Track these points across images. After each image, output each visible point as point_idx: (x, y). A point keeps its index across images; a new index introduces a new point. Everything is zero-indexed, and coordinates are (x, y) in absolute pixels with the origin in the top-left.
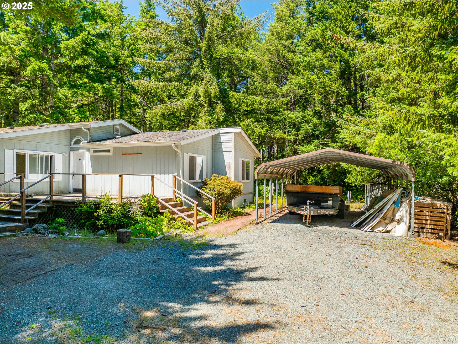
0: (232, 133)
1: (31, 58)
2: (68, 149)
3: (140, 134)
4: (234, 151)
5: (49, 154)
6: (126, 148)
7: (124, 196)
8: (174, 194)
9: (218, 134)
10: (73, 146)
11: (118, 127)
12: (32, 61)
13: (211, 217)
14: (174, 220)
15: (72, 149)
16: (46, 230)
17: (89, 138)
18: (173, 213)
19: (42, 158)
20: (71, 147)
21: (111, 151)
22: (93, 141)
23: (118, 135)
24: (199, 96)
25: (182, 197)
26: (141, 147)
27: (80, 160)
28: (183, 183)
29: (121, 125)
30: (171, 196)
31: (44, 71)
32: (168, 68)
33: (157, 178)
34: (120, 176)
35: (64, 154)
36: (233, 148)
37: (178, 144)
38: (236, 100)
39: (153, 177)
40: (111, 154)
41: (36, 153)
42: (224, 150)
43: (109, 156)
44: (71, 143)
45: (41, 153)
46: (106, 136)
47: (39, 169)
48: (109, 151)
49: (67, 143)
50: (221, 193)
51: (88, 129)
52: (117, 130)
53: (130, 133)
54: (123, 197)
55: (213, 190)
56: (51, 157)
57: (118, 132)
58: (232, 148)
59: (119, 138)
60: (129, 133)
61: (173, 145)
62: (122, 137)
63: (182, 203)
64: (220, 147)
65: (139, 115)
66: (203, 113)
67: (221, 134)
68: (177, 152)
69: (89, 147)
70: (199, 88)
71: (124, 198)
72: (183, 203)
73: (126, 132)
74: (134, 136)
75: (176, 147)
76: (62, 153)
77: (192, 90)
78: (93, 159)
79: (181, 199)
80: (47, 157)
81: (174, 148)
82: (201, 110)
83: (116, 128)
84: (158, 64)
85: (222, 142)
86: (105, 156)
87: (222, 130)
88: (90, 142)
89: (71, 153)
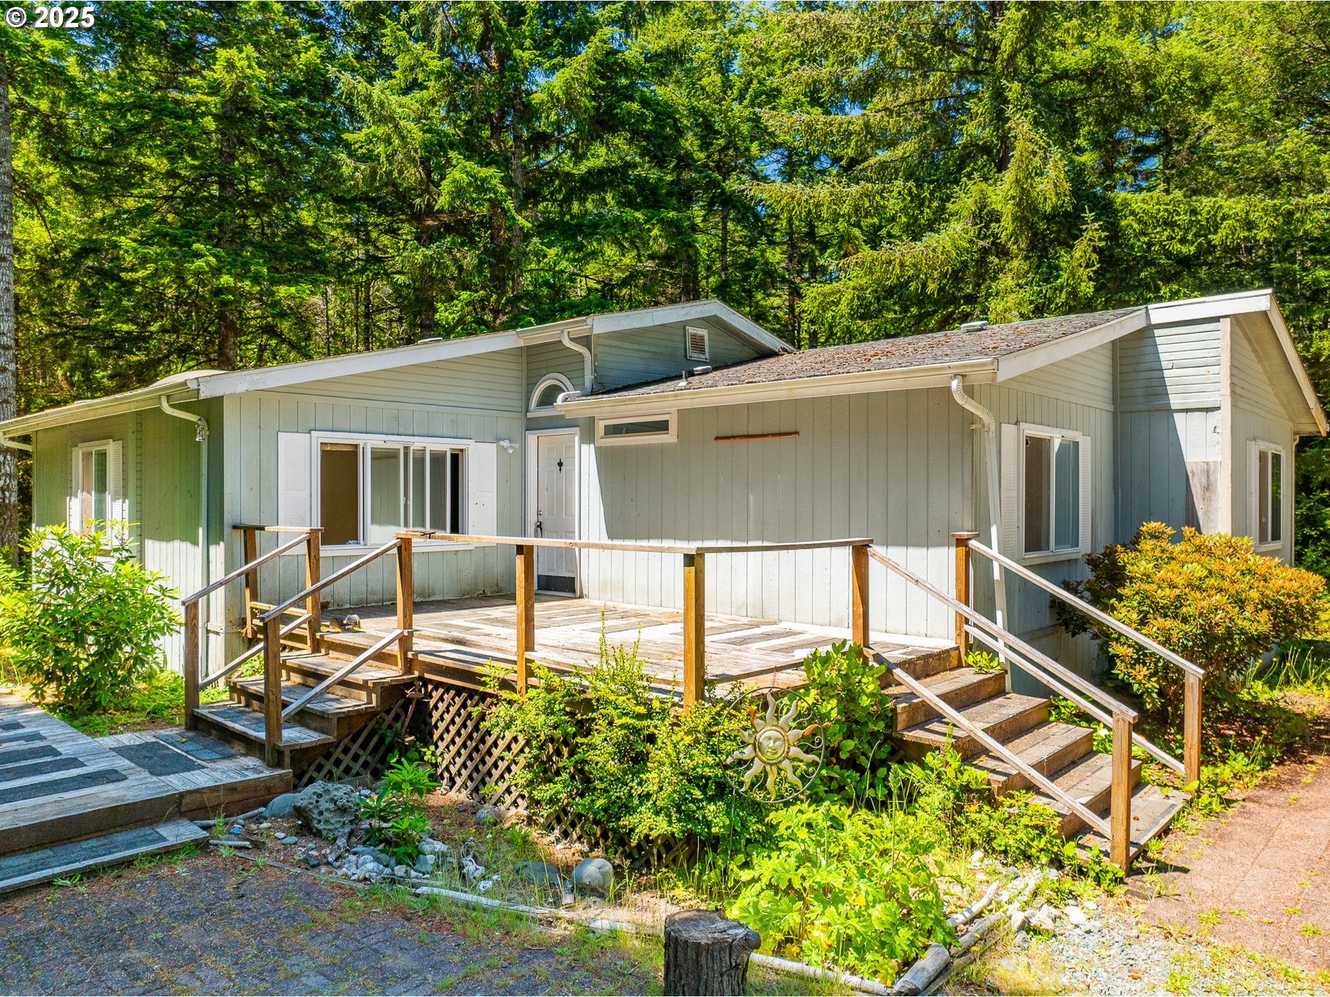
0: (1216, 319)
1: (452, 154)
2: (517, 424)
3: (786, 356)
4: (1234, 406)
5: (446, 446)
6: (733, 409)
7: (712, 670)
8: (959, 629)
9: (1146, 333)
10: (536, 413)
11: (704, 332)
12: (454, 162)
13: (1180, 768)
14: (988, 798)
15: (533, 425)
16: (347, 818)
17: (589, 378)
18: (970, 752)
19: (419, 462)
20: (530, 415)
21: (673, 427)
22: (603, 387)
23: (705, 363)
24: (995, 217)
25: (999, 646)
26: (796, 404)
27: (560, 464)
28: (1007, 572)
29: (713, 322)
30: (944, 639)
31: (489, 190)
32: (876, 138)
33: (883, 560)
34: (690, 560)
35: (505, 444)
36: (1228, 392)
37: (977, 378)
38: (1140, 221)
39: (861, 552)
40: (669, 438)
41: (394, 442)
42: (1175, 401)
43: (662, 448)
44: (528, 400)
45: (417, 443)
46: (658, 368)
47: (411, 503)
48: (662, 426)
49: (517, 404)
50: (1220, 631)
51: (586, 341)
52: (698, 344)
53: (748, 352)
54: (708, 677)
55: (1172, 610)
56: (455, 458)
57: (702, 351)
58: (1220, 394)
59: (705, 373)
60: (743, 356)
61: (954, 384)
62: (715, 369)
63: (1000, 677)
64: (1158, 390)
65: (775, 316)
66: (1007, 281)
67: (1157, 332)
68: (972, 418)
69: (588, 413)
70: (990, 190)
71: (712, 683)
72: (1008, 678)
73: (732, 347)
74: (766, 364)
75: (969, 391)
76: (498, 440)
77: (965, 200)
78: (606, 459)
79: (996, 654)
80: (438, 458)
81: (960, 399)
82: (1001, 270)
83: (694, 336)
84: (840, 125)
85: (1164, 364)
86: (649, 449)
87: (1159, 313)
88: (593, 393)
89: (532, 438)
